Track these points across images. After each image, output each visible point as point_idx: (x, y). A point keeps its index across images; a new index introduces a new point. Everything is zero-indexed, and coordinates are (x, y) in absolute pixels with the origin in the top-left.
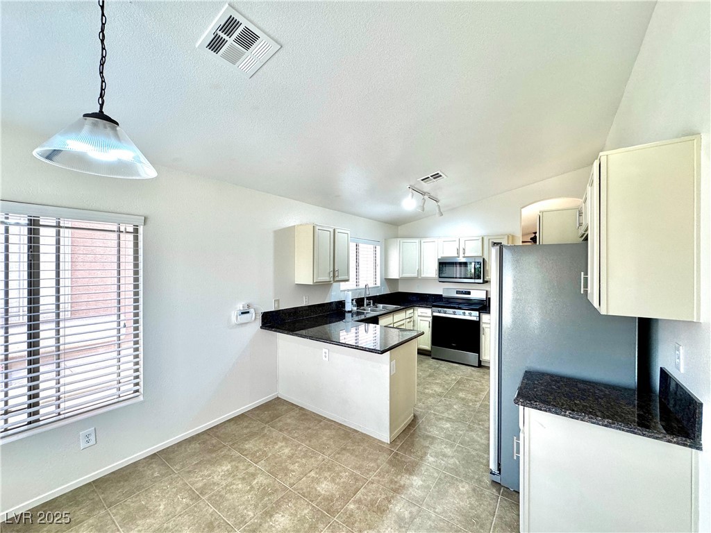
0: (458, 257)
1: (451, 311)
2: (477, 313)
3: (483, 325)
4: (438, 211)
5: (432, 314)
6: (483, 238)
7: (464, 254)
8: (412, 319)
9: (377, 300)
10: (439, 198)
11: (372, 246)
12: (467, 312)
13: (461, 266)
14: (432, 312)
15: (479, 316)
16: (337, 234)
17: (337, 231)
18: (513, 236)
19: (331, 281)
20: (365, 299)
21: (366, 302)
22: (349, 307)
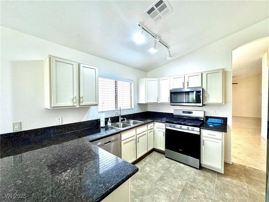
0: (184, 88)
1: (179, 126)
2: (198, 129)
3: (203, 138)
4: (168, 55)
5: (166, 127)
6: (202, 74)
7: (188, 86)
8: (153, 130)
9: (130, 117)
10: (169, 44)
11: (129, 83)
12: (190, 128)
13: (186, 95)
14: (166, 126)
15: (200, 131)
16: (81, 67)
17: (81, 65)
18: (225, 72)
19: (76, 106)
20: (120, 117)
21: (120, 119)
22: (102, 124)
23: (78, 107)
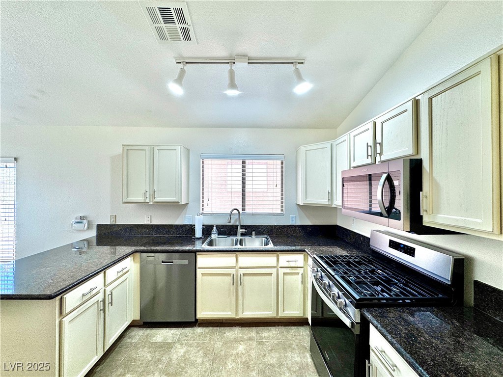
6: (416, 103)
7: (380, 154)
17: (156, 149)
19: (148, 203)
20: (239, 227)
21: (240, 231)
22: (198, 233)
23: (152, 203)
